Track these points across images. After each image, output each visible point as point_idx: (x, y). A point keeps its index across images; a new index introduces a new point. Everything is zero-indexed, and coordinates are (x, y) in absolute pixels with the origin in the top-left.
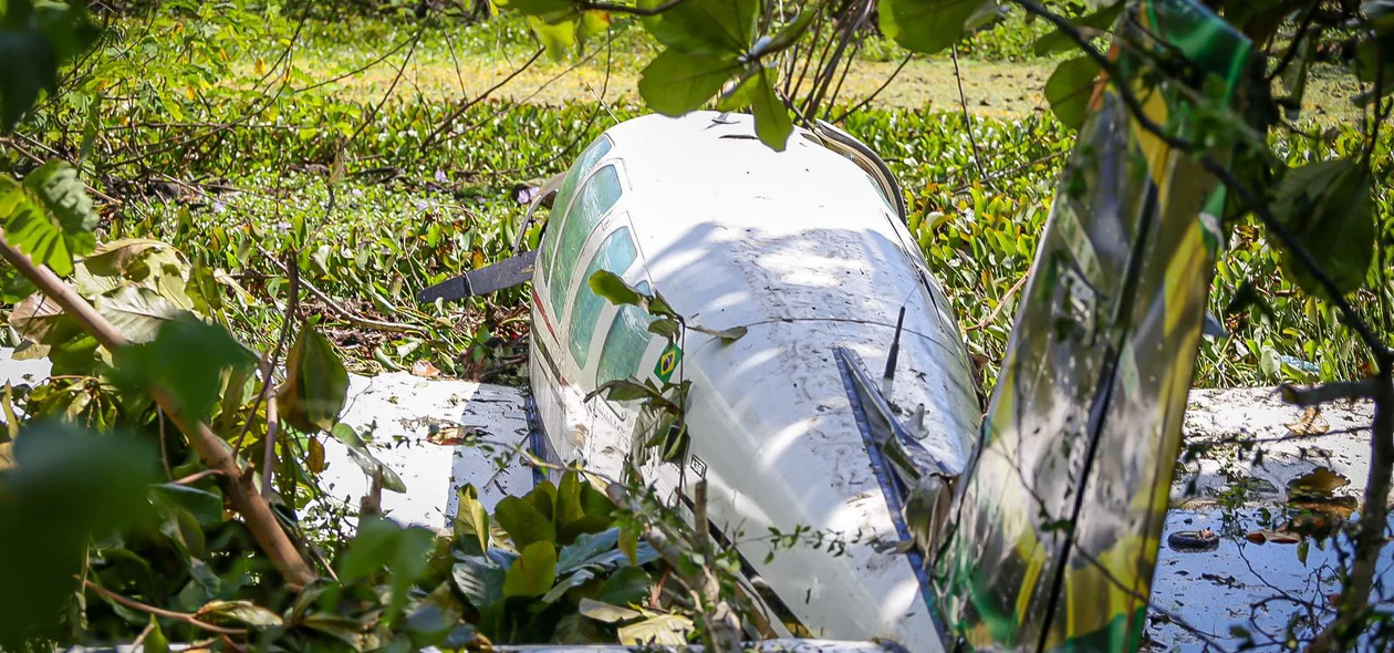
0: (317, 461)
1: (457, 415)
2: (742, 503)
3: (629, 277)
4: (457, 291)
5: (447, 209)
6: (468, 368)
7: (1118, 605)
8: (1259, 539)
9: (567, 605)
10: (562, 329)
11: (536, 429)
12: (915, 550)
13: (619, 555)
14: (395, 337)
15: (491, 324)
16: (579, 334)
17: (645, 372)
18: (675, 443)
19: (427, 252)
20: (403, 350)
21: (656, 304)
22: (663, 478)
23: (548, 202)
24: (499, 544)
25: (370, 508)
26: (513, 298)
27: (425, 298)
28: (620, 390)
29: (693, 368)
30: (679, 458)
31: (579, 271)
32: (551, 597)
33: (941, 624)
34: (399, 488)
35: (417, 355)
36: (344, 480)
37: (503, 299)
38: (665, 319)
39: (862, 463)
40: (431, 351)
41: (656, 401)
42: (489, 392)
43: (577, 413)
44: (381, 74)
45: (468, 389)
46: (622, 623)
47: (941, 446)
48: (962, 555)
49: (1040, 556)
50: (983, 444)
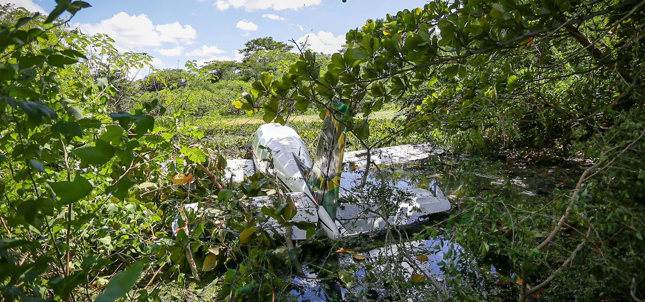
0: (224, 173)
1: (244, 164)
2: (281, 173)
3: (264, 146)
4: (243, 148)
5: (241, 137)
6: (245, 158)
7: (335, 186)
8: (347, 172)
9: (259, 189)
10: (256, 152)
11: (254, 165)
12: (305, 179)
13: (266, 182)
14: (236, 154)
15: (248, 151)
16: (259, 152)
17: (267, 157)
18: (272, 166)
19: (239, 143)
20: (237, 156)
21: (268, 148)
22: (271, 171)
23: (254, 136)
24: (250, 182)
25: (231, 179)
26: (250, 148)
27: (239, 149)
28: (264, 160)
29: (273, 156)
30: (273, 168)
31: (258, 145)
32: (257, 189)
33: (310, 189)
34: (235, 176)
35: (239, 156)
36: (228, 175)
37: (249, 148)
38: (270, 150)
39: (297, 167)
40: (240, 156)
41: (269, 161)
42: (248, 160)
43: (259, 163)
44: (233, 122)
45: (245, 160)
46: (267, 191)
47: (307, 164)
48: (312, 179)
49: (322, 180)
50: (313, 164)
